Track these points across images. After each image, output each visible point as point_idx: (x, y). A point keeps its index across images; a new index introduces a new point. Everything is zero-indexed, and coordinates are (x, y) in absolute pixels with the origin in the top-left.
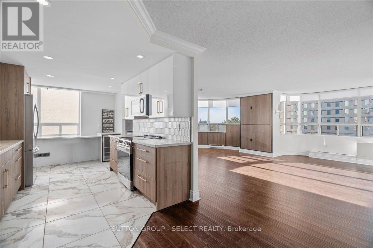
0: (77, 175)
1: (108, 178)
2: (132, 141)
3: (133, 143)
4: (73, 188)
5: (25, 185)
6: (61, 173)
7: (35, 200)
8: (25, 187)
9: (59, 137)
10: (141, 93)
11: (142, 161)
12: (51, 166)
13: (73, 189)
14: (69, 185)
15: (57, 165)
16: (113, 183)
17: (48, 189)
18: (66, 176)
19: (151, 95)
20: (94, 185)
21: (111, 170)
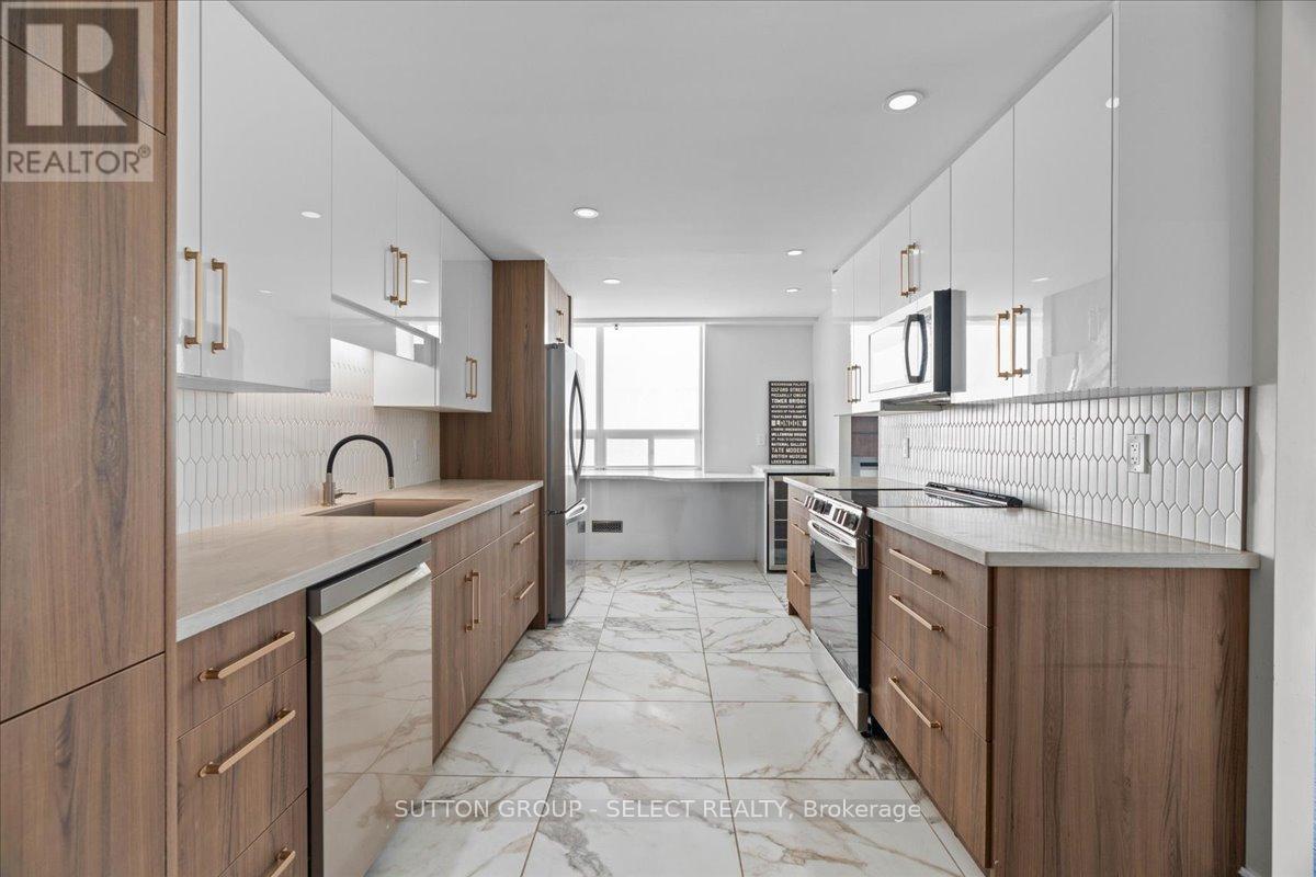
0: (682, 607)
1: (777, 646)
2: (865, 510)
3: (871, 520)
4: (660, 658)
5: (549, 615)
6: (640, 593)
7: (558, 675)
8: (546, 620)
9: (645, 474)
10: (914, 290)
11: (912, 617)
12: (625, 562)
13: (660, 661)
14: (652, 644)
15: (640, 563)
16: (793, 674)
17: (595, 642)
18: (649, 607)
19: (962, 294)
20: (724, 664)
21: (793, 612)
